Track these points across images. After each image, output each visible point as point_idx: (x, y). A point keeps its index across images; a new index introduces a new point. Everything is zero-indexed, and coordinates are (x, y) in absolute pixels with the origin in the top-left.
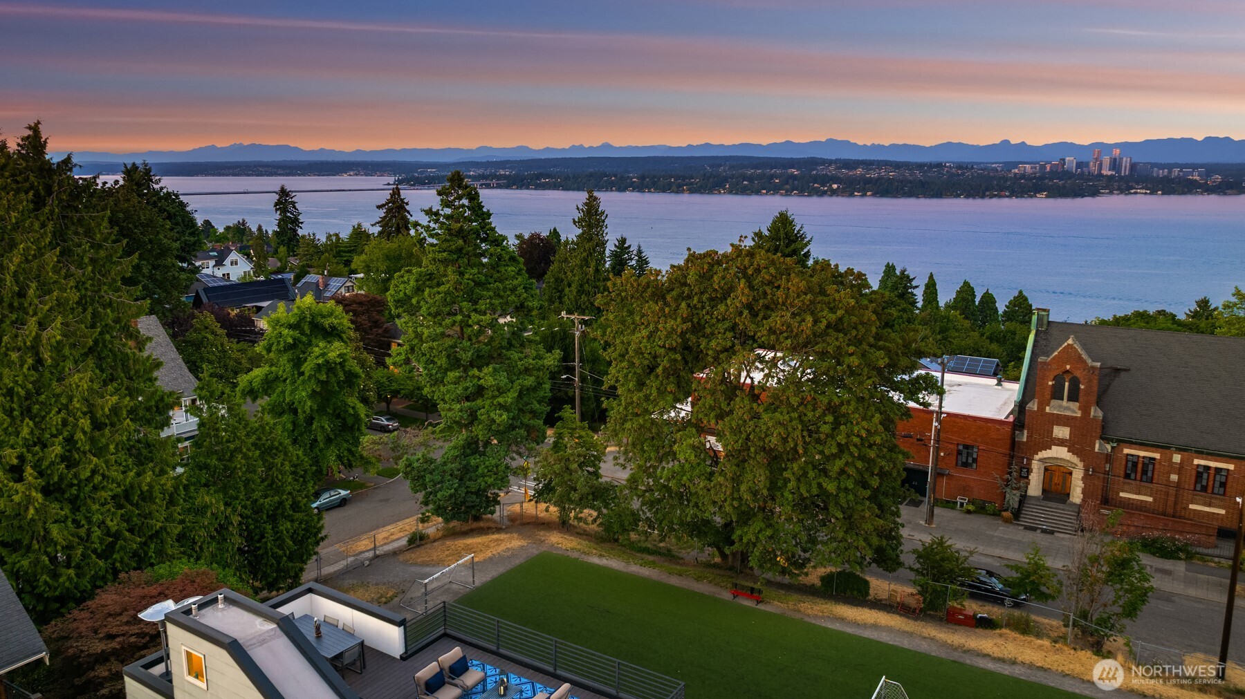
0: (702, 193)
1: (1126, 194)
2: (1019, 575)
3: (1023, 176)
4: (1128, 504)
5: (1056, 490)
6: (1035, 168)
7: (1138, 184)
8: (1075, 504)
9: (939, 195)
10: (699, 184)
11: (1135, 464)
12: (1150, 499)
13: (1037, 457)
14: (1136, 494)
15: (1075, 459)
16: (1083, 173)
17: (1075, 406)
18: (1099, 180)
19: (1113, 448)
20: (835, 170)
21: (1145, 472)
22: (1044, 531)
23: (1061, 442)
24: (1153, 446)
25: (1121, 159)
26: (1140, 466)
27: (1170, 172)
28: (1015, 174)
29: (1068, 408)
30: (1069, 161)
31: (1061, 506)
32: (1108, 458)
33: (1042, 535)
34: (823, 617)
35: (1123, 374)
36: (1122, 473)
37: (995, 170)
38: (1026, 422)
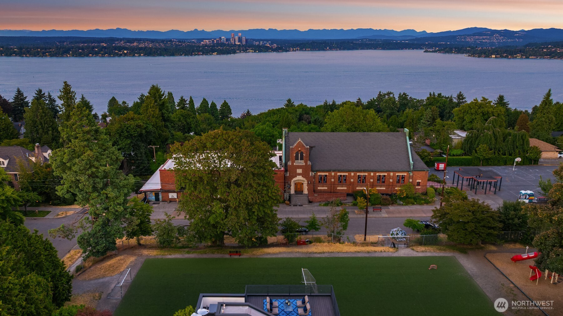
0: (57, 57)
1: (246, 52)
2: (308, 224)
3: (206, 45)
4: (321, 191)
5: (299, 191)
6: (210, 41)
7: (249, 48)
8: (305, 194)
9: (173, 54)
10: (55, 52)
11: (321, 178)
12: (327, 188)
13: (292, 180)
14: (323, 187)
15: (304, 179)
16: (228, 44)
17: (302, 161)
18: (235, 47)
19: (315, 173)
20: (124, 43)
21: (324, 180)
22: (300, 205)
23: (299, 174)
24: (326, 171)
25: (242, 37)
26: (323, 177)
27: (259, 43)
28: (203, 44)
29: (300, 163)
30: (223, 38)
31: (302, 196)
32: (314, 177)
33: (300, 207)
34: (263, 255)
35: (313, 148)
36: (318, 181)
37: (193, 42)
38: (288, 169)
